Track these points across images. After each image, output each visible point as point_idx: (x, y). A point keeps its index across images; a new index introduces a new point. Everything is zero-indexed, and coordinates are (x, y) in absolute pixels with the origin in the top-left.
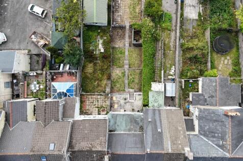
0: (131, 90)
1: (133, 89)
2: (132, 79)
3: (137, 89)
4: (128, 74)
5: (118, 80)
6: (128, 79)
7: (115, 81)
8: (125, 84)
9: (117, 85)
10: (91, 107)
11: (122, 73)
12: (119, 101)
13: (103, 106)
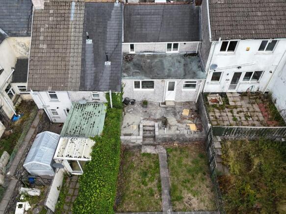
0: (149, 150)
1: (144, 155)
2: (147, 179)
3: (133, 155)
4: (161, 195)
5: (191, 177)
6: (160, 181)
7: (200, 174)
8: (168, 165)
9: (190, 163)
10: (248, 108)
11: (182, 198)
12: (179, 122)
13: (219, 109)
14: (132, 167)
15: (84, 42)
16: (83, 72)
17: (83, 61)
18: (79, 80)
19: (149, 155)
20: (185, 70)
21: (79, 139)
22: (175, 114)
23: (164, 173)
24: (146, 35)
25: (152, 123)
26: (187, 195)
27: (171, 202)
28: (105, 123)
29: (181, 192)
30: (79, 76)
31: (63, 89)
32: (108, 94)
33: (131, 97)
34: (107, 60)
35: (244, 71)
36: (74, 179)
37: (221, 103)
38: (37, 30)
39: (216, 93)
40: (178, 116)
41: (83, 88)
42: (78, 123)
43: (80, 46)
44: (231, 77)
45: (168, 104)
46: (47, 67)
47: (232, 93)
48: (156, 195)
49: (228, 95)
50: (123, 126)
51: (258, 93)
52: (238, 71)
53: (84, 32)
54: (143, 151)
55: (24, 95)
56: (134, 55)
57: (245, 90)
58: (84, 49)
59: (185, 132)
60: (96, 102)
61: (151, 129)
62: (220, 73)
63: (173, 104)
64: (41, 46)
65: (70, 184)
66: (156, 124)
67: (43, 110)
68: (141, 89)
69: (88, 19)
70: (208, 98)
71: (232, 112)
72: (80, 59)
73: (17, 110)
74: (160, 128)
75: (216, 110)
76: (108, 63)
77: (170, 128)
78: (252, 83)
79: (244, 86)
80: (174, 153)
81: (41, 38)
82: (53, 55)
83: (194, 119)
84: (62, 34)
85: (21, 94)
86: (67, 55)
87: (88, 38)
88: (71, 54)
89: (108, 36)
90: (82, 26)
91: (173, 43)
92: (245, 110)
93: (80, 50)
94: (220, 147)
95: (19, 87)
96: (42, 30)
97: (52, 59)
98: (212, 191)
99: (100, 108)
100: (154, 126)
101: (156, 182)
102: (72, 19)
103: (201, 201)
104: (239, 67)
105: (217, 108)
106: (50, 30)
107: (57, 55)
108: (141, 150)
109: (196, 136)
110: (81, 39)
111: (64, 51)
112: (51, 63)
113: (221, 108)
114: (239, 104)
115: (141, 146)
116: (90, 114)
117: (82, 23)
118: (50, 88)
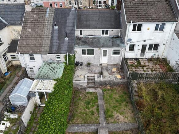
0: (91, 90)
1: (88, 93)
2: (90, 106)
3: (81, 93)
4: (99, 114)
5: (118, 104)
6: (98, 107)
7: (124, 103)
8: (104, 98)
9: (117, 97)
10: (153, 67)
11: (113, 116)
12: (110, 74)
13: (135, 67)
14: (80, 99)
15: (53, 27)
16: (52, 43)
17: (52, 37)
18: (48, 48)
19: (91, 93)
20: (112, 43)
21: (46, 81)
22: (108, 71)
23: (100, 102)
24: (89, 25)
25: (93, 75)
26: (116, 114)
27: (106, 119)
28: (63, 72)
29: (112, 112)
30: (49, 45)
31: (38, 53)
32: (66, 56)
33: (80, 61)
34: (66, 37)
35: (148, 43)
36: (41, 109)
37: (136, 64)
38: (26, 21)
39: (132, 59)
40: (110, 72)
41: (51, 52)
42: (46, 72)
43: (51, 30)
44: (140, 48)
45: (103, 65)
46: (30, 41)
47: (142, 59)
48: (95, 115)
49: (140, 60)
50: (75, 77)
51: (158, 59)
52: (144, 43)
53: (54, 23)
54: (87, 91)
55: (14, 61)
56: (82, 37)
57: (150, 57)
58: (53, 31)
59: (114, 79)
60: (59, 62)
61: (93, 78)
62: (134, 45)
63: (106, 65)
64: (28, 30)
65: (38, 111)
66: (96, 75)
67: (25, 68)
68: (86, 55)
69: (56, 16)
70: (128, 61)
71: (143, 68)
72: (50, 36)
73: (8, 70)
74: (98, 77)
75: (133, 68)
76: (67, 39)
77: (104, 77)
78: (153, 52)
79: (149, 54)
80: (108, 92)
81: (28, 26)
82: (34, 34)
83: (119, 73)
84: (40, 24)
85: (12, 60)
86: (43, 34)
87: (56, 25)
88: (45, 34)
89: (67, 24)
90: (52, 20)
91: (105, 30)
92: (151, 67)
93: (50, 32)
94: (136, 86)
95: (11, 55)
96: (29, 21)
97: (33, 36)
98: (132, 112)
99: (60, 65)
100: (94, 77)
101: (95, 107)
102: (47, 16)
103: (126, 117)
104: (145, 41)
105: (134, 66)
106: (34, 22)
107: (36, 34)
108: (86, 91)
109: (121, 80)
110: (51, 26)
111: (41, 32)
112: (33, 39)
113: (136, 67)
114: (147, 64)
115: (86, 88)
116: (54, 68)
117: (52, 18)
118: (30, 52)
